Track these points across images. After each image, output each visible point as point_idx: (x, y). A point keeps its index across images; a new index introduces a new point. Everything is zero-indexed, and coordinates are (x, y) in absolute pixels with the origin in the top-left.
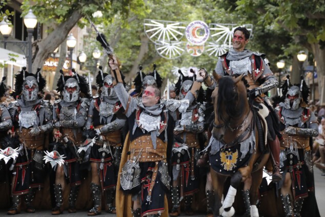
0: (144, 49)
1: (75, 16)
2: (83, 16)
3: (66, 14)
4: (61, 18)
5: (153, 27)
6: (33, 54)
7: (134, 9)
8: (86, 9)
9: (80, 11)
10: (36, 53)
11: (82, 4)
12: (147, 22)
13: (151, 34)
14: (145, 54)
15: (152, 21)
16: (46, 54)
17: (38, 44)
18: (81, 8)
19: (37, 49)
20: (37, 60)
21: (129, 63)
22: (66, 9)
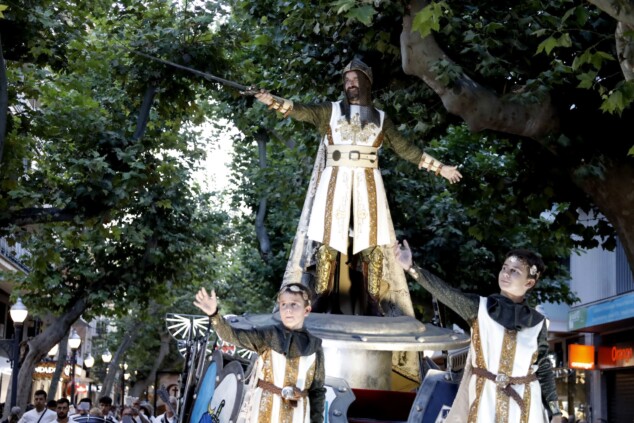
0: (165, 350)
1: (79, 305)
2: (89, 306)
3: (67, 304)
4: (61, 310)
5: (176, 323)
6: (22, 357)
7: (155, 296)
8: (94, 296)
9: (85, 300)
10: (25, 355)
11: (88, 291)
12: (170, 317)
13: (173, 331)
14: (166, 357)
15: (176, 316)
16: (39, 356)
17: (28, 343)
18: (88, 295)
19: (27, 350)
20: (26, 364)
21: (146, 367)
22: (68, 297)
